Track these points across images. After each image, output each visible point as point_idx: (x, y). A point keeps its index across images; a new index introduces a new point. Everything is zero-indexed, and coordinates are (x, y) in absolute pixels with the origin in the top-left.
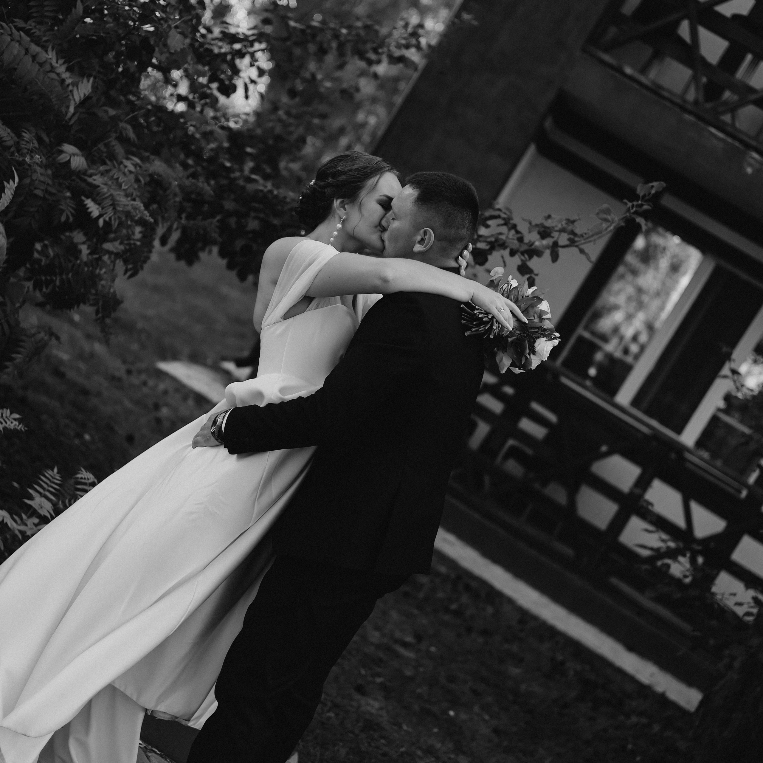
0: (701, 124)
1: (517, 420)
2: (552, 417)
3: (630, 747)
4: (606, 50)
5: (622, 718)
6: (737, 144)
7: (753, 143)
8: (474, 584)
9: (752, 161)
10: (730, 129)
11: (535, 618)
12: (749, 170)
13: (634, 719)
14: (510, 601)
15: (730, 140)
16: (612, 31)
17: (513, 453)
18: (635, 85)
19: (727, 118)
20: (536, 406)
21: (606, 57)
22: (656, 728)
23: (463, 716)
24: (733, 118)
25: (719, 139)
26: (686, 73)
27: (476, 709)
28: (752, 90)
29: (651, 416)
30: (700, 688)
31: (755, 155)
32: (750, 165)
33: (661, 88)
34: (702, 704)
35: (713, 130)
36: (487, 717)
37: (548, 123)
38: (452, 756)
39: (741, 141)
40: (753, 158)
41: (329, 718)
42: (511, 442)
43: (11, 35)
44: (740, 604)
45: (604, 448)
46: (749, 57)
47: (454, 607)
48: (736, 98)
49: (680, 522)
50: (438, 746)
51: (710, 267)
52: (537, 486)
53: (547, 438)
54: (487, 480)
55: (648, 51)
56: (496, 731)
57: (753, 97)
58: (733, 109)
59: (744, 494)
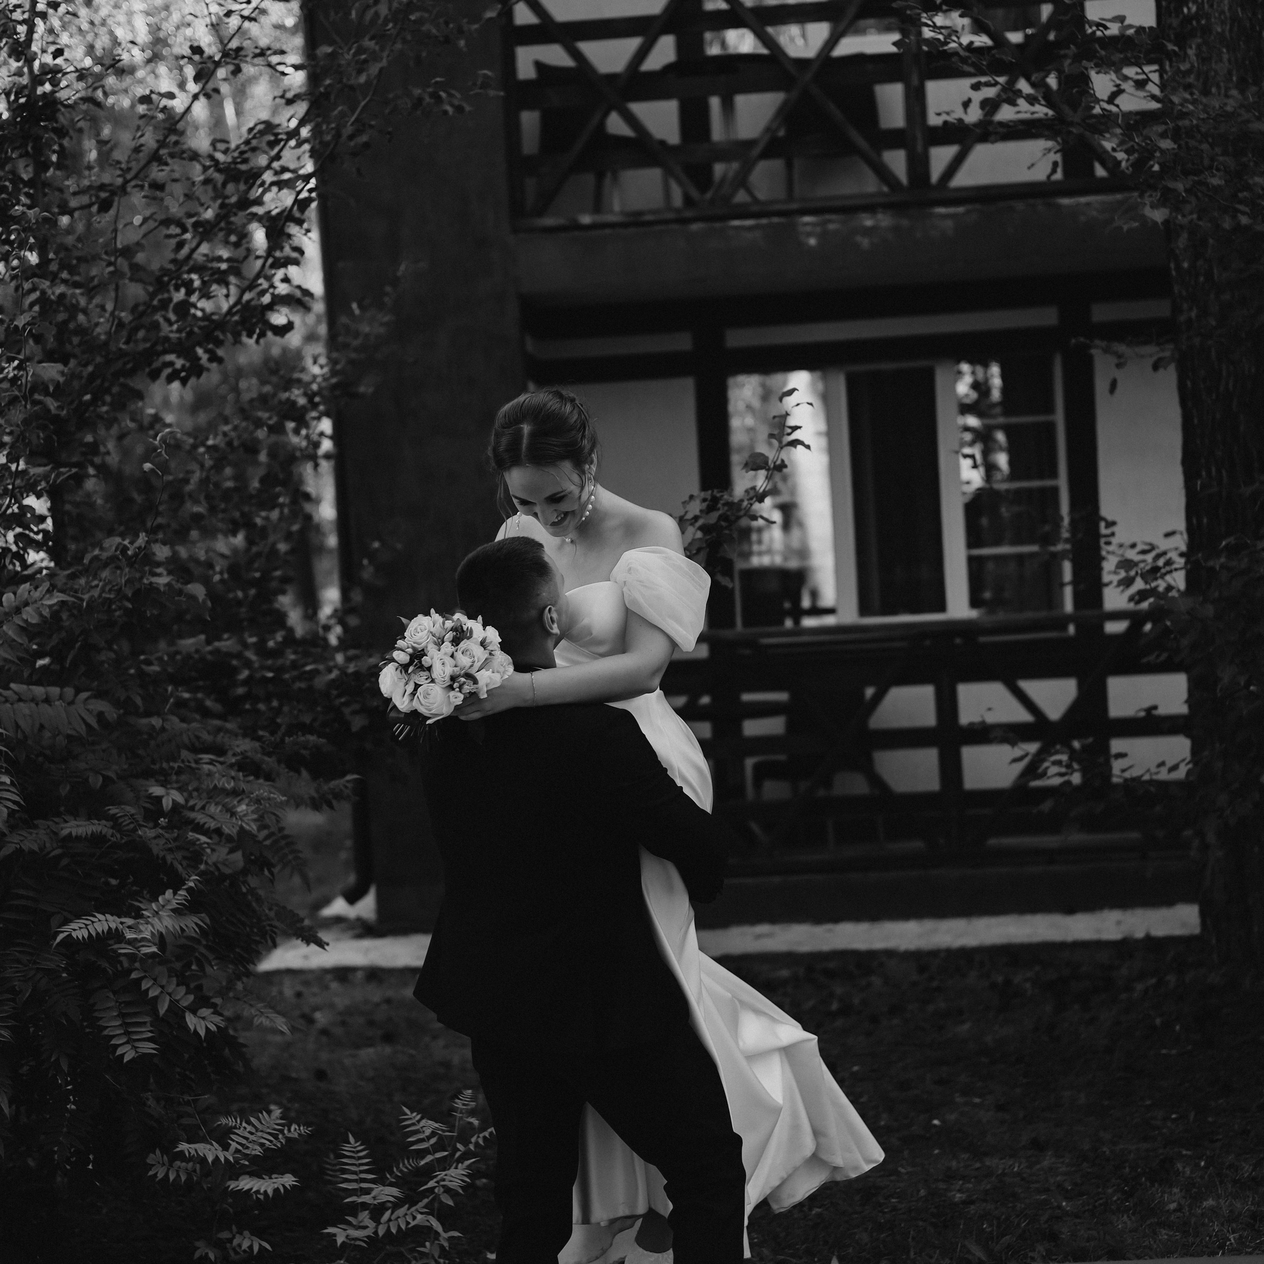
0: (718, 225)
1: (739, 729)
2: (782, 696)
3: (1158, 1021)
4: (541, 212)
5: (1124, 996)
6: (775, 220)
7: (794, 206)
8: (832, 965)
9: (808, 229)
10: (755, 208)
11: (934, 953)
12: (812, 242)
13: (1139, 987)
14: (890, 953)
15: (764, 221)
16: (530, 184)
17: (762, 772)
18: (608, 231)
19: (741, 197)
20: (747, 697)
21: (549, 221)
22: (1171, 979)
23: (952, 1117)
24: (749, 192)
25: (750, 229)
26: (654, 174)
27: (959, 1099)
28: (749, 144)
29: (894, 612)
30: (1187, 899)
31: (807, 219)
32: (809, 235)
33: (640, 213)
34: (1203, 914)
35: (736, 223)
36: (977, 1100)
37: (530, 345)
38: (978, 1165)
39: (779, 214)
40: (807, 224)
41: (819, 1215)
42: (750, 763)
43: (7, 701)
44: (1174, 768)
45: (870, 692)
46: (715, 102)
47: (835, 1006)
48: (735, 166)
49: (1023, 716)
50: (954, 1164)
51: (840, 384)
52: (821, 793)
53: (790, 726)
54: (755, 827)
55: (589, 179)
56: (1000, 1108)
57: (756, 151)
58: (742, 181)
59: (1072, 629)
